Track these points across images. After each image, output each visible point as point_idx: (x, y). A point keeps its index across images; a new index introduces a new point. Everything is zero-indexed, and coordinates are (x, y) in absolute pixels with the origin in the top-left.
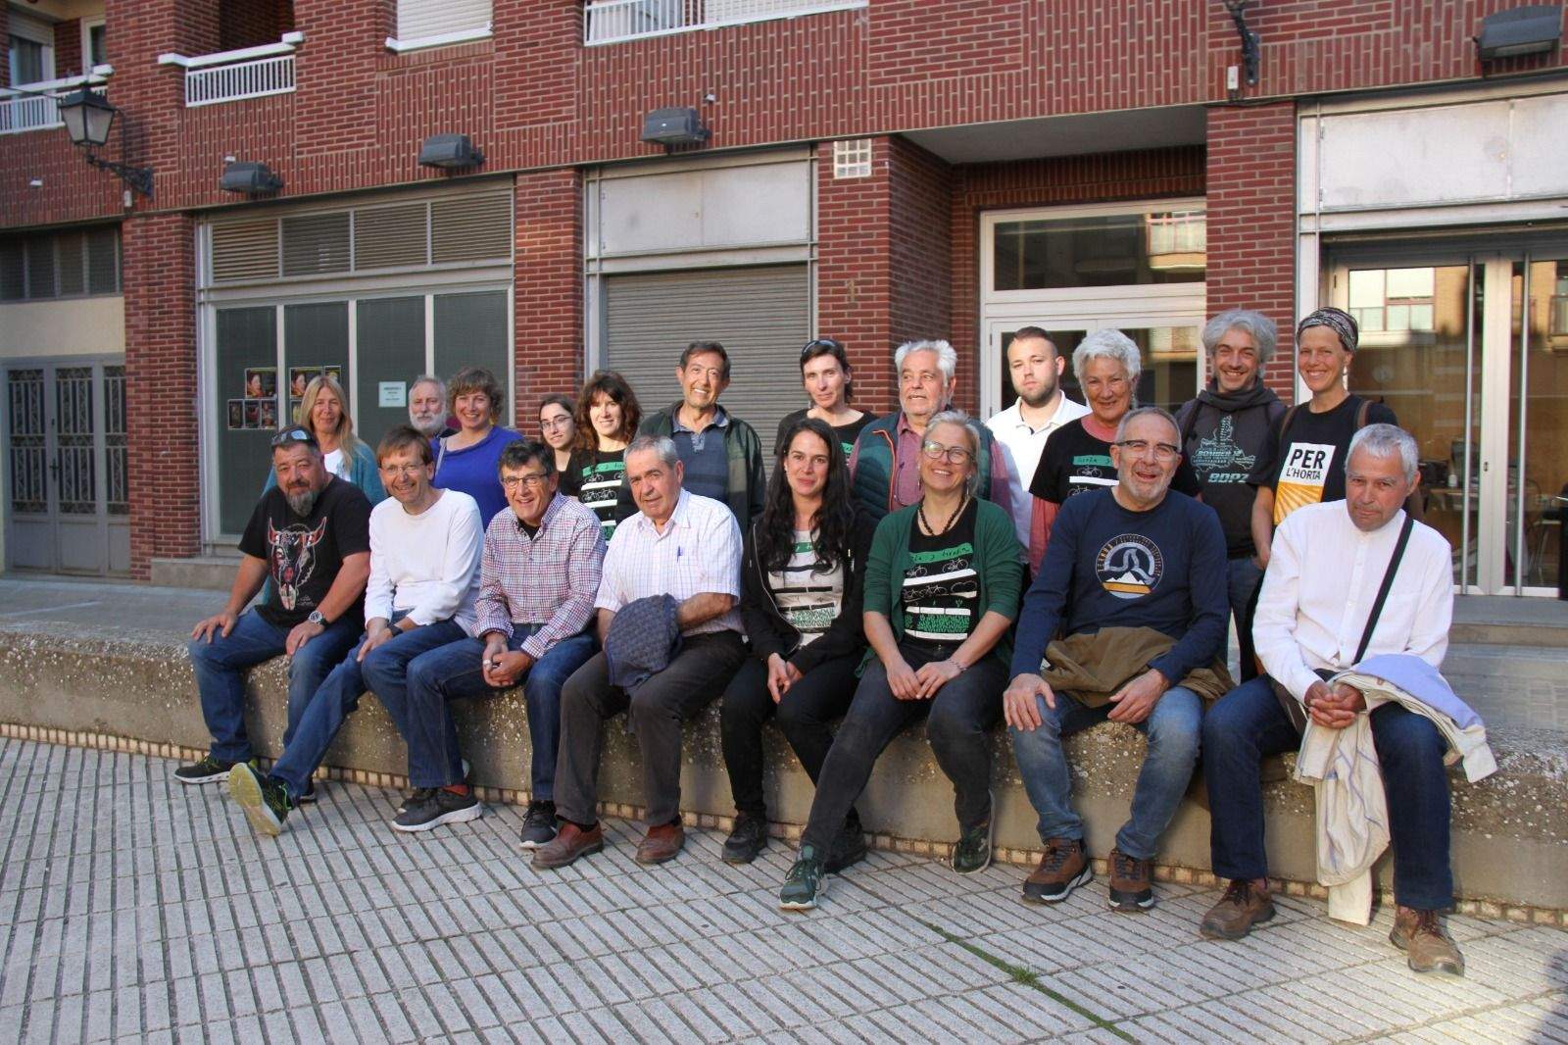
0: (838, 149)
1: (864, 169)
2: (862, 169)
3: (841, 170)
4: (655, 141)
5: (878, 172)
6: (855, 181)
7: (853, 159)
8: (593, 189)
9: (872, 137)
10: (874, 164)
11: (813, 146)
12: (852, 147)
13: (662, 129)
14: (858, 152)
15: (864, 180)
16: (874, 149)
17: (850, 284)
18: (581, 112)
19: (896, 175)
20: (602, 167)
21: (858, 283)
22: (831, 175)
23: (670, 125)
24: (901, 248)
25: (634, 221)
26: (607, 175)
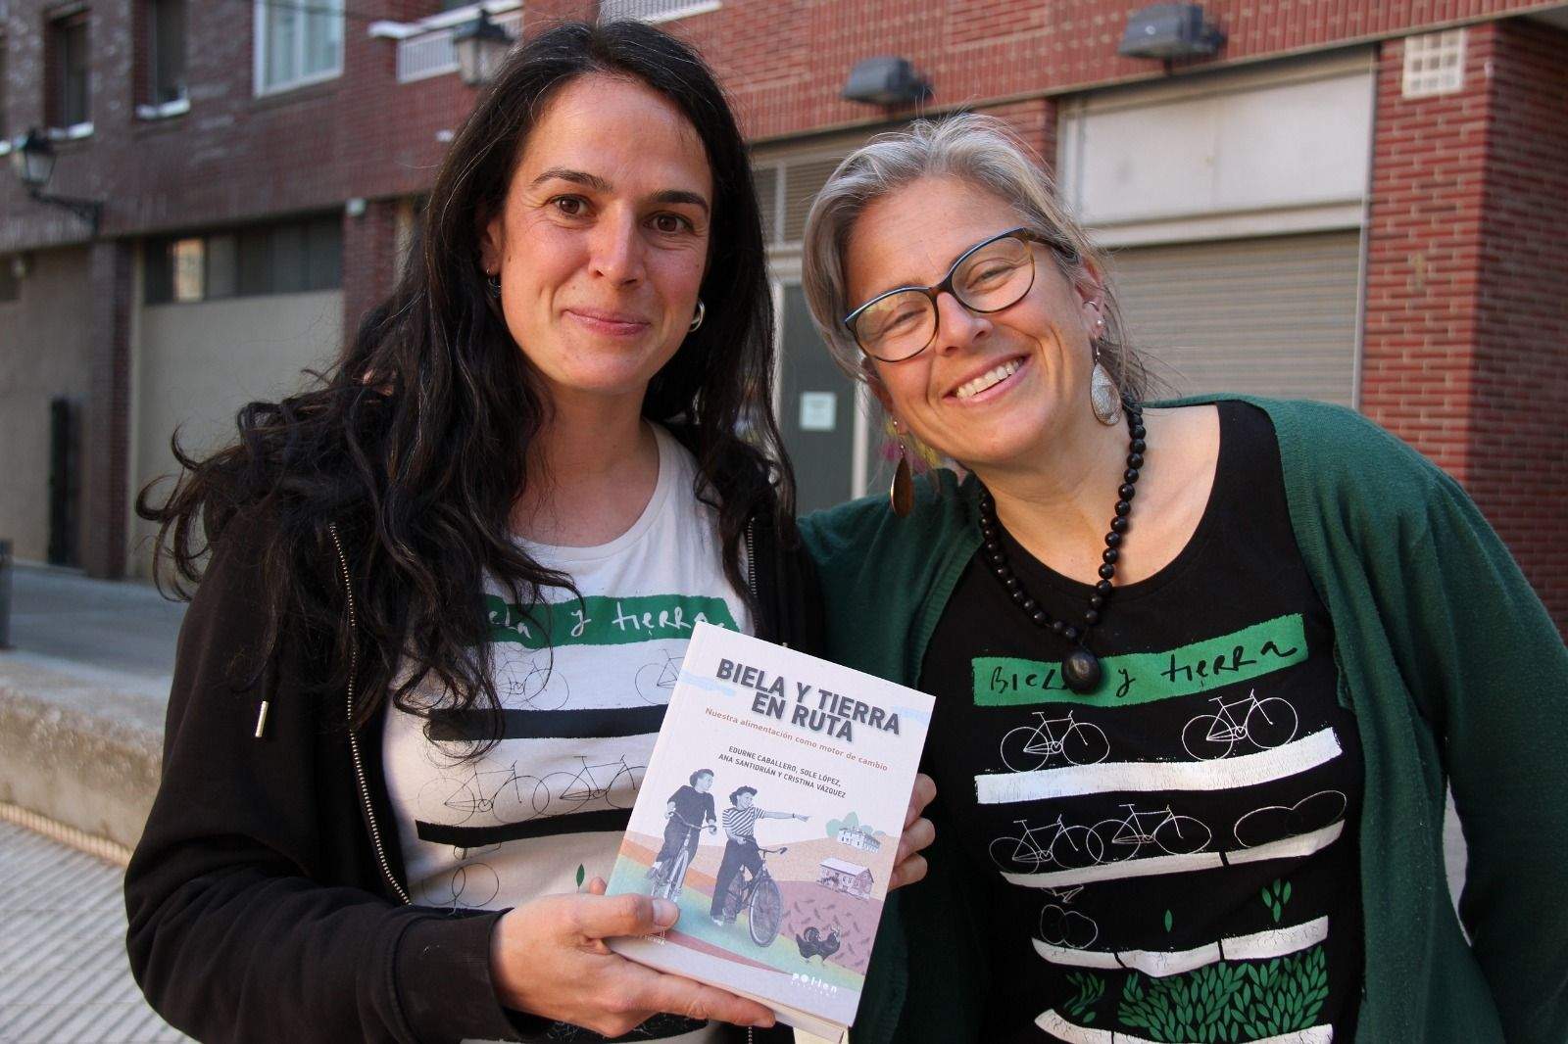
0: (1413, 51)
1: (1450, 79)
2: (1448, 79)
3: (1416, 83)
4: (1142, 55)
5: (1476, 82)
6: (1435, 99)
7: (1435, 63)
8: (1072, 127)
9: (1469, 26)
10: (1469, 70)
11: (1377, 47)
12: (1436, 45)
13: (1147, 36)
14: (1443, 52)
15: (1451, 97)
16: (1470, 45)
17: (1416, 260)
18: (1057, 18)
19: (1505, 83)
20: (1085, 96)
21: (1429, 259)
22: (1399, 92)
23: (1156, 30)
24: (1513, 201)
25: (1124, 173)
26: (1094, 106)
